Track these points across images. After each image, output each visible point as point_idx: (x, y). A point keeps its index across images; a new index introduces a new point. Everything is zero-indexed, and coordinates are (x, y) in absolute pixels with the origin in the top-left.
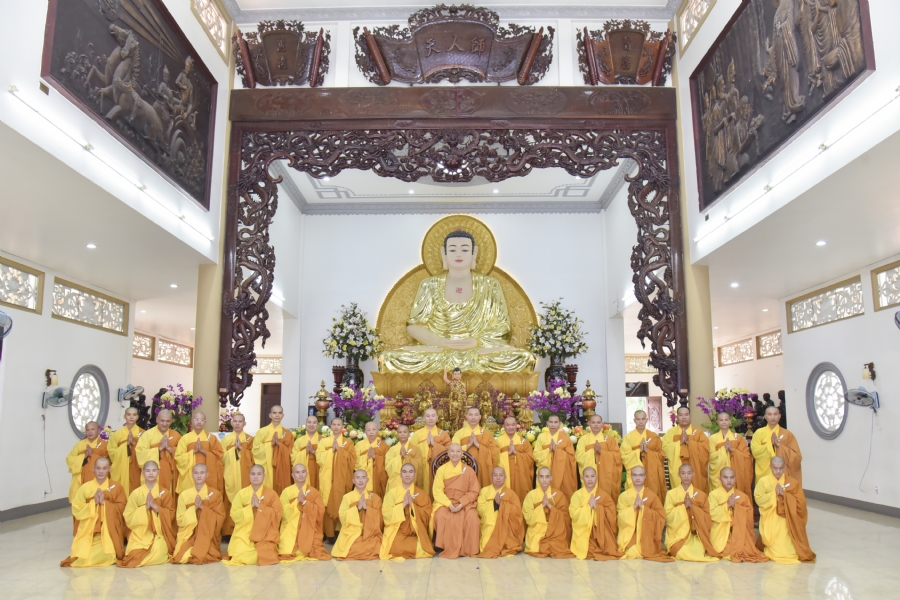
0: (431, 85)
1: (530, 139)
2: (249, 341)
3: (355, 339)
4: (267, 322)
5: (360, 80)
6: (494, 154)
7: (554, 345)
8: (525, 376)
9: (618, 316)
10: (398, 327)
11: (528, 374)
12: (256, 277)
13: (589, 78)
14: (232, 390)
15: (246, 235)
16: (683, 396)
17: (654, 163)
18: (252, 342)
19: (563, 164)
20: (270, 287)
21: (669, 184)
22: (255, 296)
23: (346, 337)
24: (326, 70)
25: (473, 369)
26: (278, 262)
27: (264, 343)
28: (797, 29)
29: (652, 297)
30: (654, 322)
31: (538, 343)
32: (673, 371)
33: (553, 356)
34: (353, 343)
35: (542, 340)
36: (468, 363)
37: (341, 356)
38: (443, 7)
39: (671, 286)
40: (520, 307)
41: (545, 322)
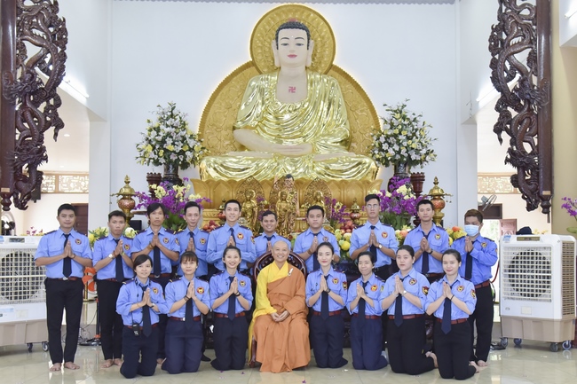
2: (37, 133)
3: (173, 144)
4: (59, 110)
7: (399, 152)
8: (365, 183)
9: (471, 122)
10: (224, 133)
11: (368, 183)
12: (44, 56)
14: (17, 189)
16: (546, 199)
18: (42, 133)
20: (62, 68)
22: (45, 78)
23: (163, 141)
25: (308, 177)
27: (56, 135)
29: (511, 85)
30: (514, 113)
31: (381, 149)
32: (535, 169)
33: (397, 163)
34: (171, 148)
35: (385, 147)
36: (301, 170)
37: (157, 163)
39: (536, 72)
40: (362, 111)
41: (389, 126)
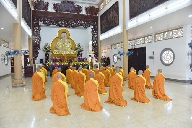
0: (64, 12)
1: (78, 22)
2: (37, 50)
3: (48, 49)
4: (40, 47)
5: (53, 11)
6: (73, 24)
7: (79, 50)
8: (75, 55)
9: (88, 46)
10: (54, 47)
12: (38, 41)
13: (87, 14)
14: (35, 57)
15: (36, 34)
16: (98, 58)
17: (95, 27)
19: (83, 26)
20: (40, 42)
21: (97, 30)
24: (48, 8)
25: (67, 54)
26: (41, 38)
27: (40, 50)
28: (113, 17)
29: (94, 45)
30: (94, 48)
32: (96, 55)
35: (77, 49)
38: (66, 1)
39: (97, 44)
41: (78, 46)
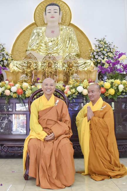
8: (89, 72)
40: (84, 43)
41: (98, 48)
